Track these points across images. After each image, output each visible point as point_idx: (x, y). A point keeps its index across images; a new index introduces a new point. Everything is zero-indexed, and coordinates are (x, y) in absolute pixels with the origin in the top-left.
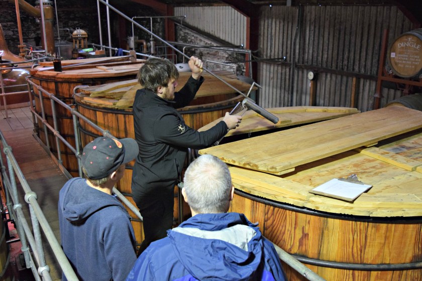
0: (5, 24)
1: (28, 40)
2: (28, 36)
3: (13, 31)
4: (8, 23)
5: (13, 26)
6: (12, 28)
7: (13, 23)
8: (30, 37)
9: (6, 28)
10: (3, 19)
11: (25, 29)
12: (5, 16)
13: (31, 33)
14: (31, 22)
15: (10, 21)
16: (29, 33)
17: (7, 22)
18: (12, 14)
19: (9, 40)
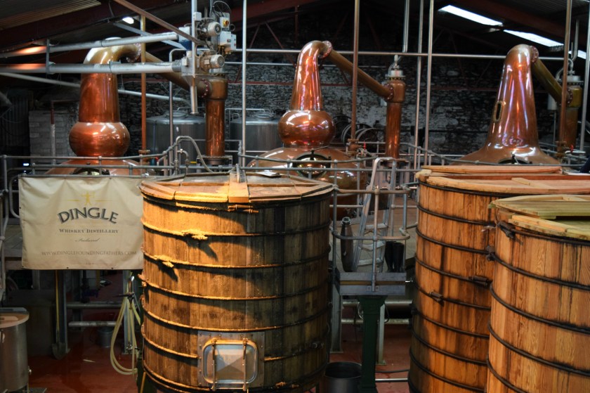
0: (449, 108)
1: (478, 134)
2: (478, 128)
3: (458, 120)
4: (455, 108)
5: (460, 112)
6: (458, 116)
7: (460, 108)
8: (481, 130)
9: (451, 115)
10: (448, 101)
11: (476, 118)
12: (451, 98)
13: (484, 124)
14: (485, 108)
15: (456, 105)
16: (480, 124)
17: (453, 105)
18: (460, 95)
19: (451, 132)
